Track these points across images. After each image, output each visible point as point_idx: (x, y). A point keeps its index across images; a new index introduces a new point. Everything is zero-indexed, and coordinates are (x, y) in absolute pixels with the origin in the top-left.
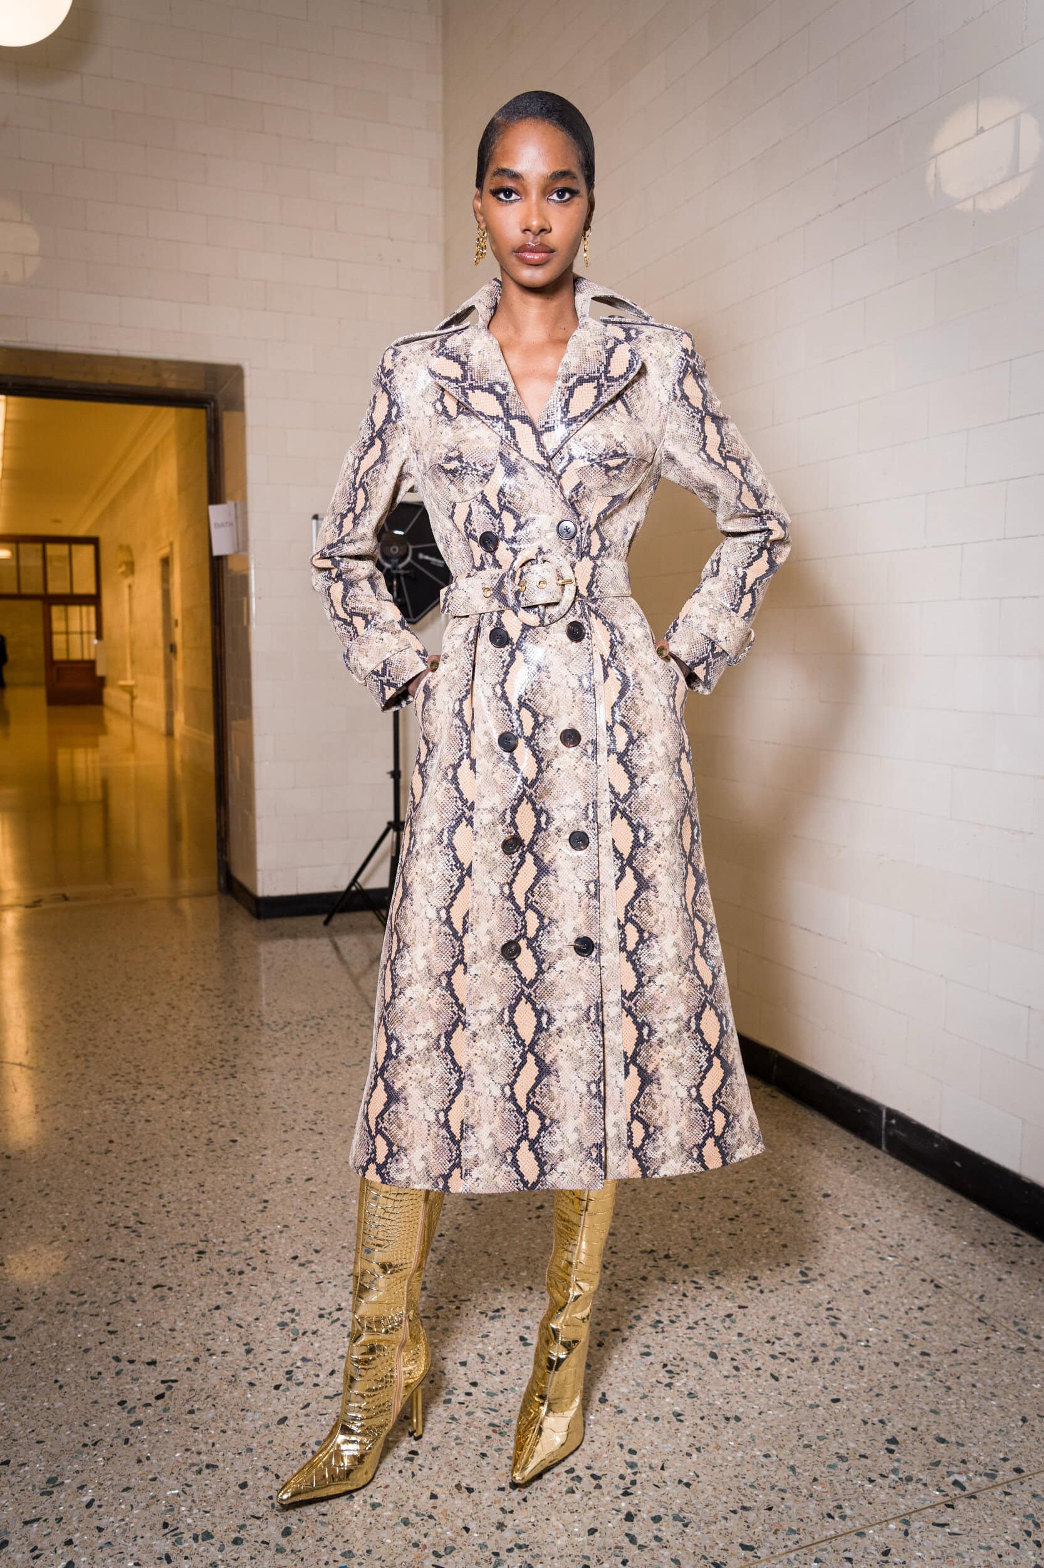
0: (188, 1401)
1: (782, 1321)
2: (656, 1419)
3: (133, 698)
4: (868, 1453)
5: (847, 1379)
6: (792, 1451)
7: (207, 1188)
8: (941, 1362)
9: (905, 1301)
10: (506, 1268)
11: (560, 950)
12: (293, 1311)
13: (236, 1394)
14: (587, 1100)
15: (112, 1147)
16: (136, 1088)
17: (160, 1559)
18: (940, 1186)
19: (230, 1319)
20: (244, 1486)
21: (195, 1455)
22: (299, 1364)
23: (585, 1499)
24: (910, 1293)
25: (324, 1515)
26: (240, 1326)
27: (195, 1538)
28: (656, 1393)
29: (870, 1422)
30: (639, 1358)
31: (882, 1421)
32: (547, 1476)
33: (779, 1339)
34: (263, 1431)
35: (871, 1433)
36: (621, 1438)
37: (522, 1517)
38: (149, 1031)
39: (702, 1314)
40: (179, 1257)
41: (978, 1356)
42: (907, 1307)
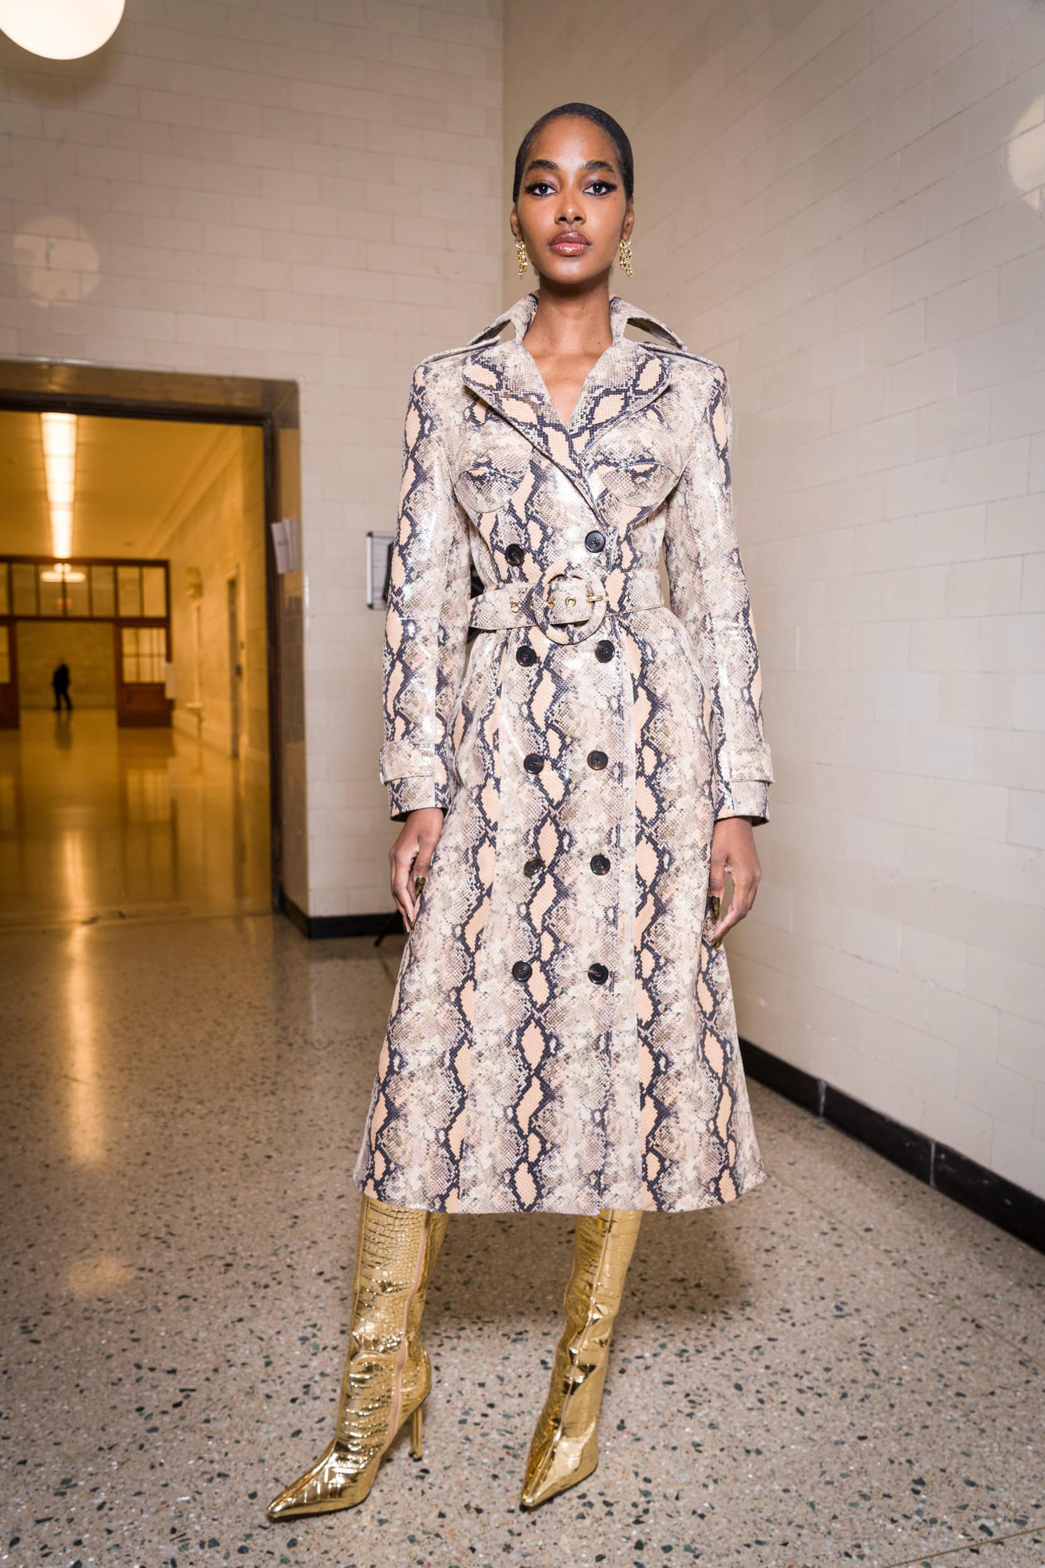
0: (204, 1410)
1: (813, 1355)
2: (674, 1448)
3: (201, 720)
4: (892, 1493)
5: (876, 1417)
6: (813, 1488)
7: (239, 1202)
8: (977, 1404)
9: (943, 1340)
10: (532, 1292)
11: (574, 975)
12: (314, 1326)
13: (252, 1405)
14: (590, 1127)
15: (149, 1159)
16: (176, 1102)
17: (165, 1563)
18: (989, 1225)
19: (252, 1332)
20: (253, 1496)
21: (207, 1463)
22: (317, 1378)
23: (595, 1525)
24: (949, 1332)
25: (331, 1528)
26: (261, 1339)
27: (202, 1545)
28: (677, 1422)
29: (896, 1462)
30: (661, 1386)
31: (909, 1461)
32: (558, 1500)
33: (808, 1373)
34: (277, 1443)
35: (897, 1473)
36: (636, 1465)
37: (530, 1541)
38: (193, 1047)
39: (730, 1345)
40: (207, 1270)
41: (1017, 1400)
42: (945, 1346)
